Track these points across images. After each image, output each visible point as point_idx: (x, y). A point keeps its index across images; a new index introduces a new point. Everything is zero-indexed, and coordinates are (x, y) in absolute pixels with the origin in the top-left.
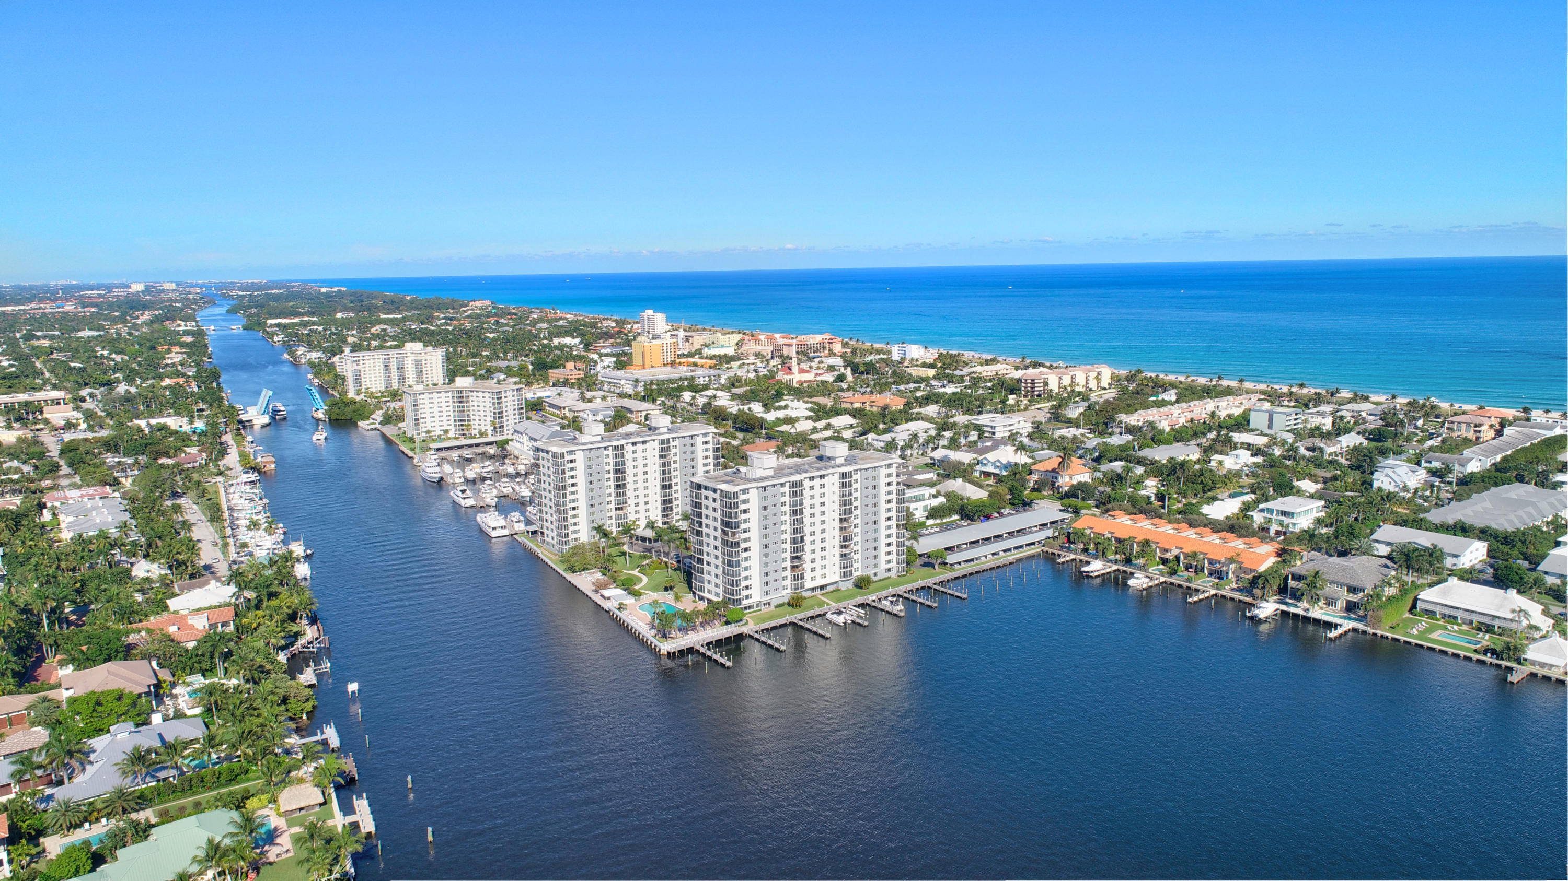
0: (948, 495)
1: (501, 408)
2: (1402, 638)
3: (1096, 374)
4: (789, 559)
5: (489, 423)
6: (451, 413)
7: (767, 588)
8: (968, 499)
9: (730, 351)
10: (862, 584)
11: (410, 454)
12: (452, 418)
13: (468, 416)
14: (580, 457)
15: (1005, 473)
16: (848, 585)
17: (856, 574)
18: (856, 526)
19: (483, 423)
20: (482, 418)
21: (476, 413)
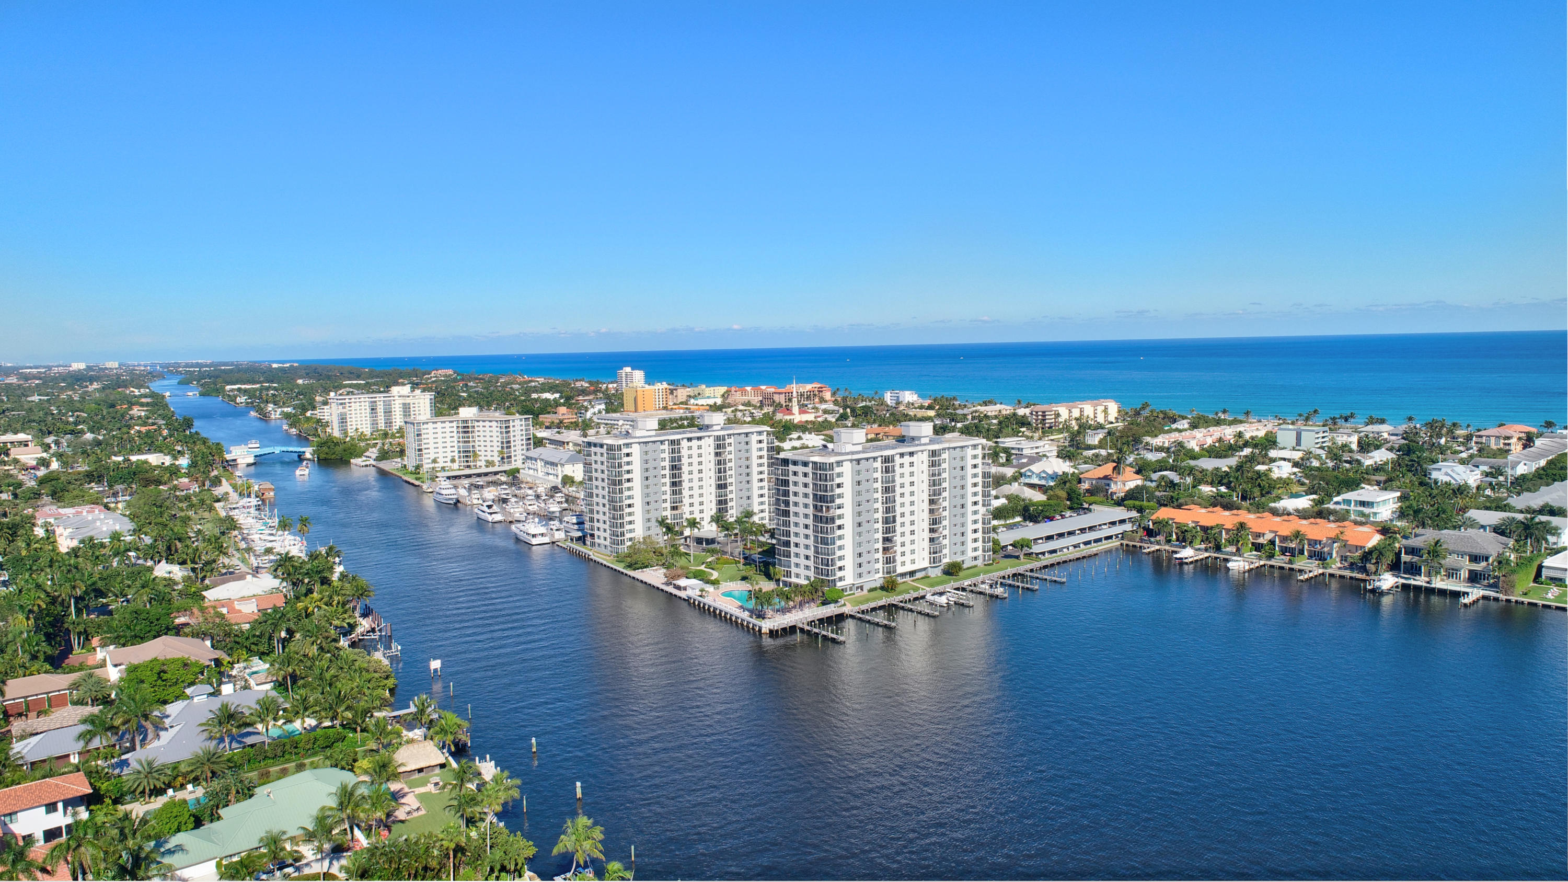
0: (1008, 497)
1: (509, 437)
2: (1540, 602)
3: (1103, 408)
4: (881, 540)
5: (496, 454)
6: (455, 444)
7: (860, 571)
8: (1030, 500)
9: (719, 401)
10: (952, 570)
11: (417, 483)
12: (456, 449)
13: (473, 446)
14: (636, 450)
15: (1052, 484)
16: (936, 573)
17: (946, 561)
18: (945, 509)
19: (489, 453)
20: (489, 449)
21: (482, 444)
